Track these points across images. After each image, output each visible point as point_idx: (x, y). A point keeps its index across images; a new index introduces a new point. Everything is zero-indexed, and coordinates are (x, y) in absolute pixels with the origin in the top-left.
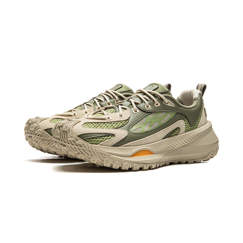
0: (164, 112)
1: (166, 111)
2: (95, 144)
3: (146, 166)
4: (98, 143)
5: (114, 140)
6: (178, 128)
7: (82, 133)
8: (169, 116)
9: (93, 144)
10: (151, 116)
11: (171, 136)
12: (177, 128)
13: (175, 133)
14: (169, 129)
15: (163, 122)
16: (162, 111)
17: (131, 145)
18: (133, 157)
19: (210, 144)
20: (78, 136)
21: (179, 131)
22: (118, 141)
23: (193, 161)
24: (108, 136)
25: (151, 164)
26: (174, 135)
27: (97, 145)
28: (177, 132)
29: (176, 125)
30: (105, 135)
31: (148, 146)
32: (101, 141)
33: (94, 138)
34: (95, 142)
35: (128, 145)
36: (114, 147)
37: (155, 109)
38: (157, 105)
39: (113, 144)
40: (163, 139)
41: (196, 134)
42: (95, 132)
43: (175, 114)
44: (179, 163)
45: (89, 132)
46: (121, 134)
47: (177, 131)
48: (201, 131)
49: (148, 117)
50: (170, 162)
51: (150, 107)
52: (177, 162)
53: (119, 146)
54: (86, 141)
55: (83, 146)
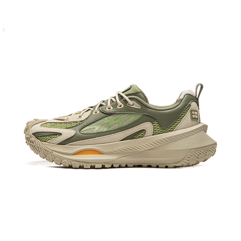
0: (128, 113)
1: (130, 113)
2: (44, 142)
3: (87, 165)
4: (46, 140)
5: (60, 138)
6: (144, 130)
7: (36, 132)
8: (133, 118)
9: (43, 141)
10: (110, 117)
11: (134, 138)
12: (142, 130)
13: (139, 135)
14: (130, 131)
15: (125, 124)
16: (124, 113)
17: (76, 144)
18: (74, 155)
19: (184, 149)
20: (33, 134)
21: (145, 133)
22: (63, 140)
23: (164, 166)
24: (56, 135)
25: (94, 164)
26: (137, 137)
27: (46, 143)
28: (142, 135)
29: (140, 127)
30: (54, 134)
31: (96, 146)
32: (49, 139)
33: (44, 136)
34: (45, 140)
35: (73, 144)
36: (59, 145)
37: (116, 111)
38: (121, 106)
39: (59, 143)
40: (121, 141)
41: (166, 138)
42: (47, 131)
43: (142, 116)
44: (149, 166)
45: (42, 131)
46: (68, 133)
47: (142, 133)
48: (174, 135)
49: (106, 118)
50: (134, 164)
51: (112, 108)
52: (146, 165)
53: (65, 145)
54: (38, 138)
55: (34, 142)
